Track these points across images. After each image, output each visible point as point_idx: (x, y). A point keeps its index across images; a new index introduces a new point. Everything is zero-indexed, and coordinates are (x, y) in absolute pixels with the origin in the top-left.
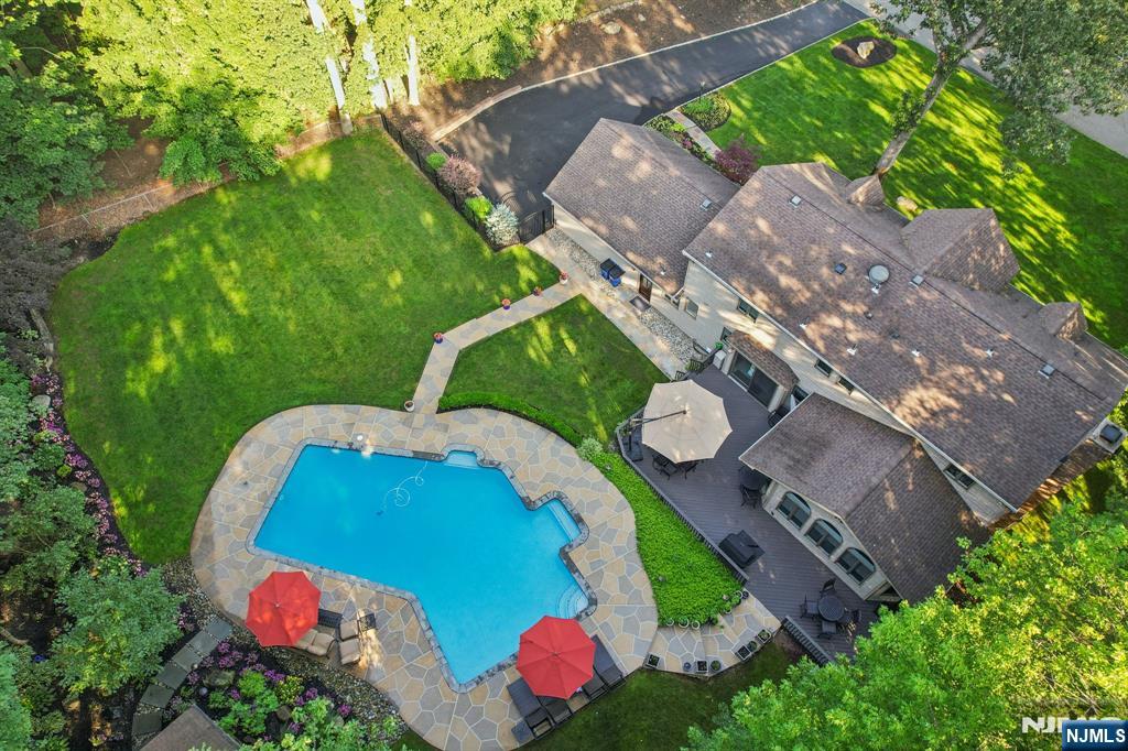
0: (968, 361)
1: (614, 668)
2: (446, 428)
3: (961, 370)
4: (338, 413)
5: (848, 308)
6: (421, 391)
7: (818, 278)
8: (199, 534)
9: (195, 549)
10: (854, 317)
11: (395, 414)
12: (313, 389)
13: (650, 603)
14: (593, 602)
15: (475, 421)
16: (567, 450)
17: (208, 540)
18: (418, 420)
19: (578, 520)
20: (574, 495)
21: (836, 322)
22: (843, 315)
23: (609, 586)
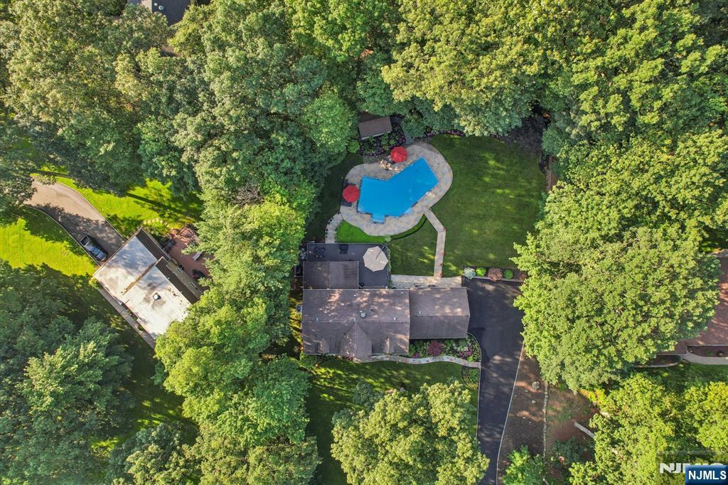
0: (333, 311)
1: (343, 205)
2: (418, 213)
3: (333, 308)
4: (442, 194)
5: (365, 304)
6: (432, 215)
7: (376, 305)
8: (434, 149)
9: (431, 146)
10: (362, 303)
11: (431, 205)
12: (453, 193)
13: (349, 222)
14: (358, 212)
15: (415, 221)
16: (392, 234)
17: (431, 150)
18: (425, 209)
19: (375, 223)
20: (381, 226)
21: (365, 299)
22: (365, 302)
23: (358, 217)
